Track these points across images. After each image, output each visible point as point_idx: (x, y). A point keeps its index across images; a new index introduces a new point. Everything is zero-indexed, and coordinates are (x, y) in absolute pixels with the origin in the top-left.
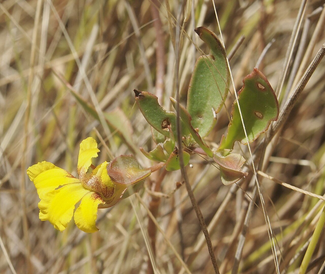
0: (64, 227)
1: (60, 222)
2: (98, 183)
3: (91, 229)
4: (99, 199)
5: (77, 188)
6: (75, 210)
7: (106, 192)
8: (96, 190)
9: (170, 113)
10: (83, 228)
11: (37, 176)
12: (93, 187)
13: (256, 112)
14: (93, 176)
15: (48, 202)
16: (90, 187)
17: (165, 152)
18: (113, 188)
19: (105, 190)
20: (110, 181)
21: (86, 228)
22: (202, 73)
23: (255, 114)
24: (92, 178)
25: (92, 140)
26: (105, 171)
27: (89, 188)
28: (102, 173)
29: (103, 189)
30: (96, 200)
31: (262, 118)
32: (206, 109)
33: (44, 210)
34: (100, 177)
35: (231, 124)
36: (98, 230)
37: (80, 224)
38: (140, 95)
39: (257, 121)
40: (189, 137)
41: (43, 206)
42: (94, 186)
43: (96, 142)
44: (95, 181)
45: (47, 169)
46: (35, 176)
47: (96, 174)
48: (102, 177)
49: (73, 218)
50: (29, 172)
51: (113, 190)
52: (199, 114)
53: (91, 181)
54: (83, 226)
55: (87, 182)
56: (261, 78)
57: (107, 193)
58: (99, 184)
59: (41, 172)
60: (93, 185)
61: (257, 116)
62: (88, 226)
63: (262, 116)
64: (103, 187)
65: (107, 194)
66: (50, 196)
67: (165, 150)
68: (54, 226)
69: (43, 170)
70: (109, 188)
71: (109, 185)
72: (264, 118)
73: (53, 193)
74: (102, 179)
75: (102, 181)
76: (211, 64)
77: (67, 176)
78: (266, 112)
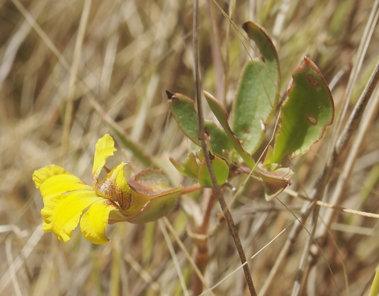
0: (68, 237)
1: (64, 231)
2: (112, 187)
3: (99, 238)
4: (113, 205)
5: (88, 195)
6: (81, 216)
7: (121, 199)
8: (110, 196)
9: (209, 122)
10: (89, 236)
11: (44, 181)
12: (106, 193)
13: (309, 117)
14: (108, 179)
15: (53, 209)
16: (104, 193)
17: (198, 160)
18: (131, 195)
19: (120, 196)
20: (126, 185)
21: (94, 236)
22: (250, 79)
23: (308, 119)
24: (106, 182)
25: (109, 137)
26: (122, 172)
27: (102, 194)
28: (117, 176)
29: (118, 195)
30: (108, 206)
31: (315, 124)
32: (254, 123)
33: (48, 219)
34: (115, 180)
35: (280, 133)
36: (109, 240)
37: (86, 231)
38: (174, 98)
39: (311, 129)
40: (231, 152)
41: (46, 213)
42: (108, 191)
43: (113, 141)
44: (110, 184)
45: (56, 174)
46: (42, 181)
47: (111, 177)
48: (117, 180)
49: (79, 224)
50: (35, 177)
51: (131, 197)
52: (245, 128)
53: (105, 186)
54: (90, 235)
55: (100, 187)
56: (313, 69)
57: (123, 200)
58: (114, 189)
59: (49, 176)
60: (106, 189)
61: (311, 122)
62: (95, 234)
63: (316, 121)
64: (118, 193)
65: (124, 202)
66: (55, 202)
67: (198, 158)
68: (59, 237)
69: (51, 174)
70: (125, 194)
71: (125, 190)
72: (318, 123)
73: (59, 198)
74: (117, 182)
75: (117, 185)
76: (261, 68)
77: (79, 183)
78: (320, 115)
